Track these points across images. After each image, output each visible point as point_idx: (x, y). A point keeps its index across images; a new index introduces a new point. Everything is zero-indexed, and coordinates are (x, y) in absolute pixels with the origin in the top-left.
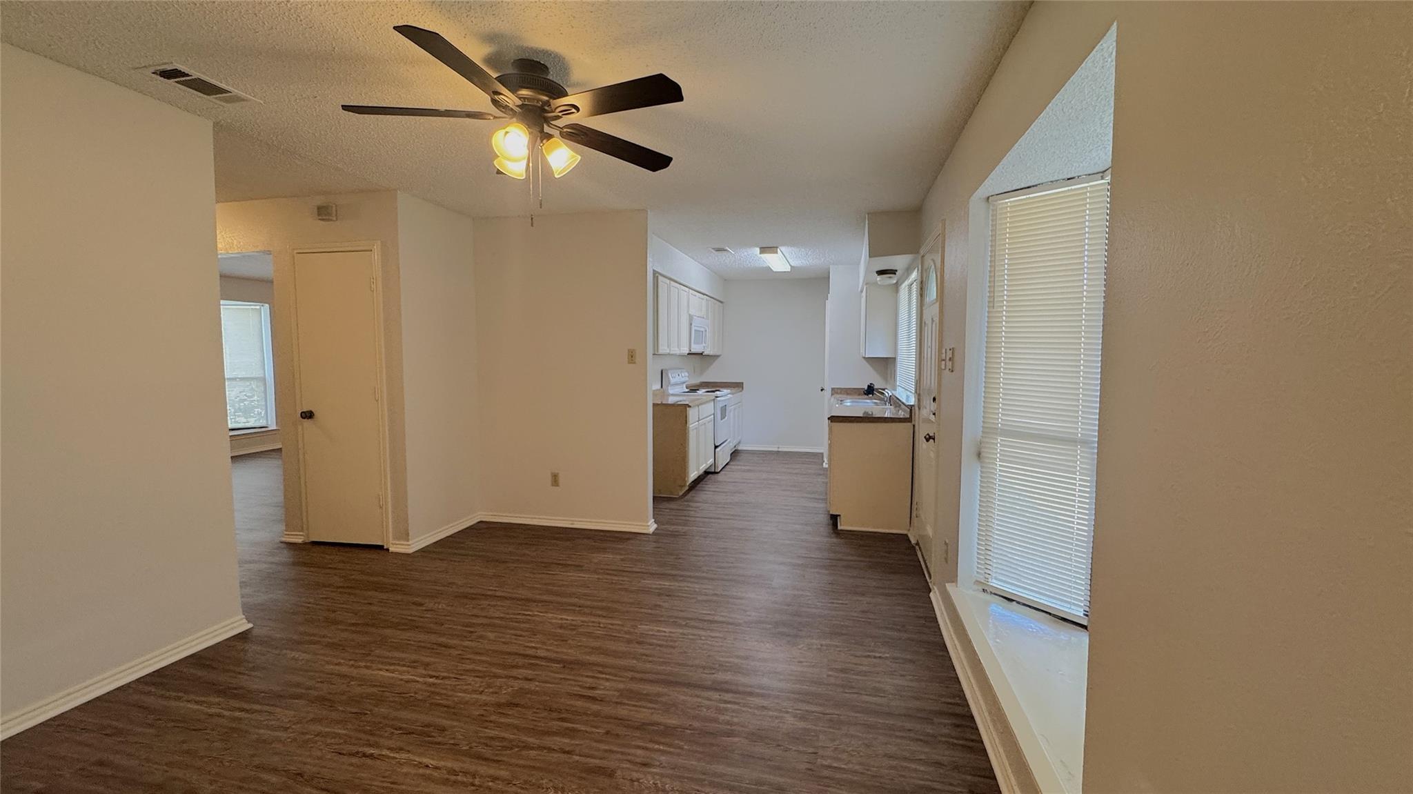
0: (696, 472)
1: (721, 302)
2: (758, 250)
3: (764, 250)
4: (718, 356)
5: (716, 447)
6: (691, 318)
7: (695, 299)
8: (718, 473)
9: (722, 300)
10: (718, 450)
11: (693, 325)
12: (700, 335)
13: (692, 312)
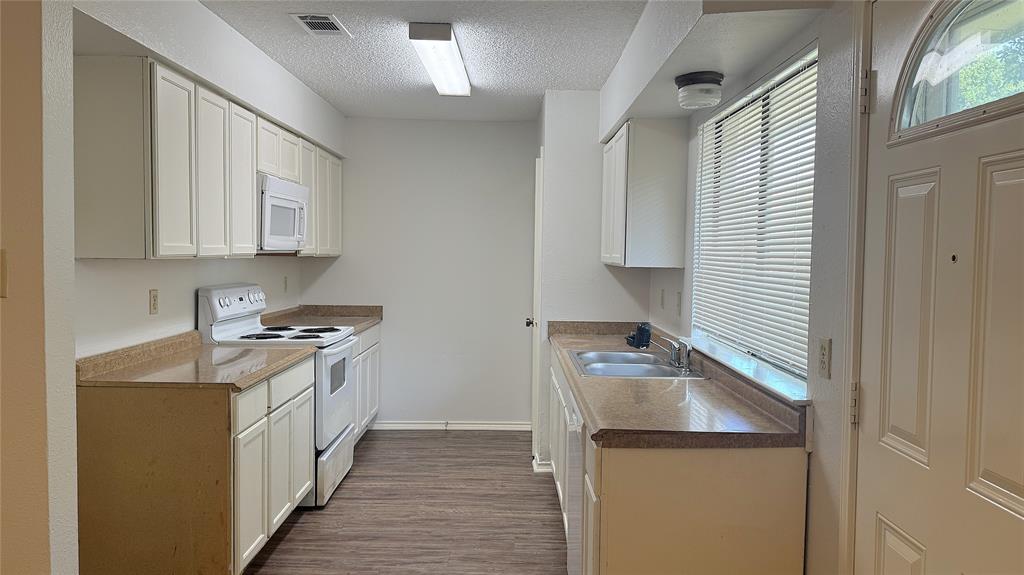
0: (262, 536)
1: (339, 157)
2: (405, 29)
3: (420, 30)
4: (334, 259)
5: (318, 453)
6: (261, 179)
7: (274, 142)
8: (321, 508)
9: (339, 153)
10: (323, 458)
11: (267, 195)
12: (286, 216)
13: (264, 167)
